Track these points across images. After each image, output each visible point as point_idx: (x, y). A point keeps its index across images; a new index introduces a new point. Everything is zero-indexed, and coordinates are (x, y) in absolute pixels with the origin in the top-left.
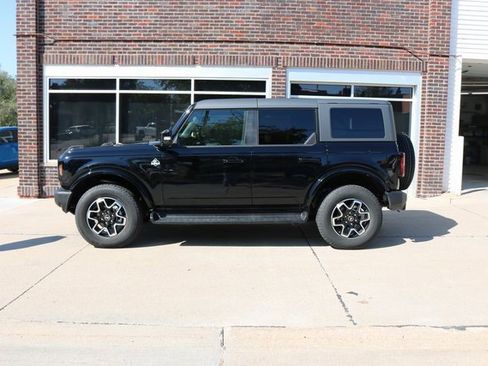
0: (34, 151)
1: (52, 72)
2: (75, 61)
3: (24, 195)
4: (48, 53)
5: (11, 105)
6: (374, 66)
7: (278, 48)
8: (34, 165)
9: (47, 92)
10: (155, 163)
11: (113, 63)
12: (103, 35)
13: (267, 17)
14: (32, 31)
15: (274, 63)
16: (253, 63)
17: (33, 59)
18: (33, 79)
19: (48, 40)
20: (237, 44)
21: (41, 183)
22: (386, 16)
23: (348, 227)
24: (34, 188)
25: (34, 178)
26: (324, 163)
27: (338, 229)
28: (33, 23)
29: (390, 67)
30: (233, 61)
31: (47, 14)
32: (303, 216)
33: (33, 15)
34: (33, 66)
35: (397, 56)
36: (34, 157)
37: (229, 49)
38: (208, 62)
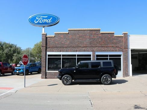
0: (45, 69)
1: (48, 53)
2: (53, 51)
3: (42, 78)
4: (48, 50)
5: (20, 56)
6: (113, 51)
7: (93, 48)
8: (45, 72)
9: (47, 57)
10: (75, 71)
11: (61, 51)
12: (59, 46)
13: (91, 42)
14: (45, 45)
15: (93, 51)
16: (89, 51)
17: (45, 51)
18: (45, 55)
19: (48, 47)
20: (85, 48)
21: (46, 75)
22: (115, 41)
23: (106, 81)
24: (44, 76)
25: (44, 75)
26: (102, 70)
27: (105, 81)
28: (45, 44)
29: (116, 51)
30: (84, 51)
31: (48, 42)
32: (99, 80)
33: (45, 42)
34: (45, 52)
35: (117, 49)
36: (45, 70)
37: (84, 49)
38: (79, 51)
